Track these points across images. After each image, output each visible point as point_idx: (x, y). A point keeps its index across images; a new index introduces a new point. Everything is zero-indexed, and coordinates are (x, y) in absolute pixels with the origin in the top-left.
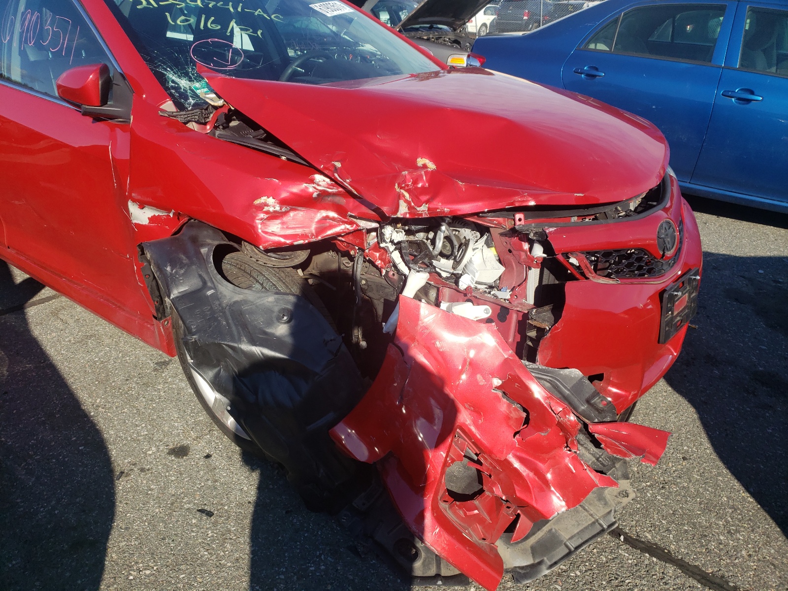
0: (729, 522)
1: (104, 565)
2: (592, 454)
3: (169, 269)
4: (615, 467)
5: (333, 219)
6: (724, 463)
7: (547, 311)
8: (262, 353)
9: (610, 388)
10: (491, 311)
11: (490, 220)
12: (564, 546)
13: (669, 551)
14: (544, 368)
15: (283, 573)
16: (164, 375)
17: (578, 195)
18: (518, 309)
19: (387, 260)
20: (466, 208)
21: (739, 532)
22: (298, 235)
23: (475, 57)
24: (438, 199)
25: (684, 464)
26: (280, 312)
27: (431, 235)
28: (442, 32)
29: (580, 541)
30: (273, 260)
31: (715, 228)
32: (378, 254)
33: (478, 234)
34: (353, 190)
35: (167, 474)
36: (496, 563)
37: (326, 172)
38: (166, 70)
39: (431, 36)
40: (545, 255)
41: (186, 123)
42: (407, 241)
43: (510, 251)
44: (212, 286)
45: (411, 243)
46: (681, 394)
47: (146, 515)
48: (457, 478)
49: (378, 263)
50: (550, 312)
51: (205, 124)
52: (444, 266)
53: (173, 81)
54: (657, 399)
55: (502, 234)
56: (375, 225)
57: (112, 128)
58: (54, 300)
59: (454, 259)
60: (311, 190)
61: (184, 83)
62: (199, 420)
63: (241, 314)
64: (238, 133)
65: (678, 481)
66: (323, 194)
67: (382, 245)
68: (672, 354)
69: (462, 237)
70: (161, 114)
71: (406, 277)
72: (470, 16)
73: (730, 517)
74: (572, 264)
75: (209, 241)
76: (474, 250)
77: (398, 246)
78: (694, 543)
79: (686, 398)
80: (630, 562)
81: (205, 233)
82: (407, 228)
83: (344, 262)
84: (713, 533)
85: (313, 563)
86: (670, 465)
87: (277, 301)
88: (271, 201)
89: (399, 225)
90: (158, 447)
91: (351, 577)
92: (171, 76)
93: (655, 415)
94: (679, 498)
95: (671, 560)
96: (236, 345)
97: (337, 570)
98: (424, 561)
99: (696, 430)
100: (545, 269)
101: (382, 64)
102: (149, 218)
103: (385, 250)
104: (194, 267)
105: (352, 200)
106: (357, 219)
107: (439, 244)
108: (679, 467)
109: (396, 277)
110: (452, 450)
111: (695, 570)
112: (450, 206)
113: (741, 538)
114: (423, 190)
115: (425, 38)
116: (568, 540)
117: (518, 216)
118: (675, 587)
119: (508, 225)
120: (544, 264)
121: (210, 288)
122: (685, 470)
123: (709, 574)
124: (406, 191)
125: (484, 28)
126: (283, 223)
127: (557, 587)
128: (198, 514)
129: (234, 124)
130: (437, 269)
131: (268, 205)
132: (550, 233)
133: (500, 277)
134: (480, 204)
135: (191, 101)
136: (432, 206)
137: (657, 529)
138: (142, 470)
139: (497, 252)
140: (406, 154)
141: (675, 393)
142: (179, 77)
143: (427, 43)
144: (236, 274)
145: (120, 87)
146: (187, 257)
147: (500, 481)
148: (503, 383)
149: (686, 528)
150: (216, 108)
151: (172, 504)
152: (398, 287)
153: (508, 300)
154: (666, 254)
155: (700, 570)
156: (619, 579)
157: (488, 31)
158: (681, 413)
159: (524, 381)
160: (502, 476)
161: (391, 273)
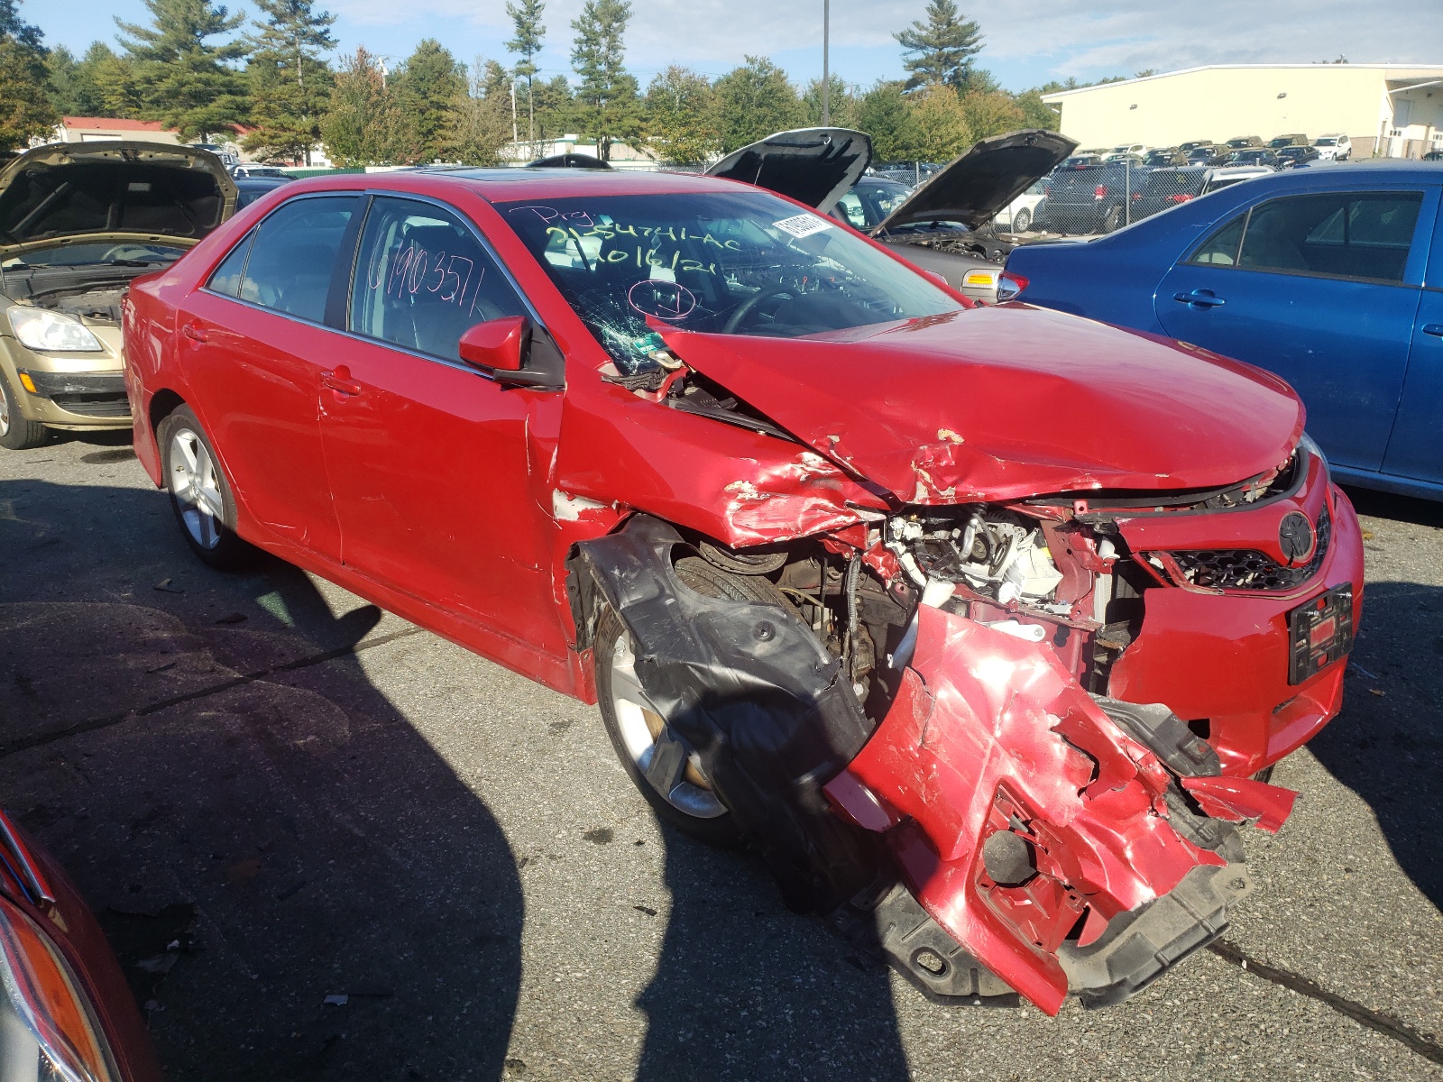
0: (1411, 951)
1: (520, 964)
2: (1189, 823)
3: (616, 572)
4: (1222, 843)
5: (825, 508)
6: (1411, 879)
7: (1122, 629)
8: (739, 680)
9: (1220, 749)
10: (1044, 633)
11: (1040, 509)
12: (1154, 959)
13: (1315, 983)
14: (1118, 702)
15: (759, 984)
16: (564, 740)
17: (1161, 476)
18: (1082, 627)
19: (894, 567)
20: (1005, 492)
21: (1425, 964)
22: (779, 529)
23: (1011, 278)
24: (969, 480)
25: (1346, 877)
26: (757, 626)
27: (956, 533)
28: (952, 233)
29: (1177, 953)
30: (740, 564)
31: (1430, 546)
32: (881, 559)
33: (1024, 531)
34: (855, 470)
35: (587, 863)
36: (1057, 979)
37: (819, 449)
38: (601, 322)
39: (935, 240)
40: (1118, 556)
41: (633, 391)
42: (923, 541)
43: (1069, 552)
44: (672, 594)
45: (928, 543)
46: (1349, 787)
47: (566, 911)
48: (999, 862)
49: (881, 571)
50: (1126, 630)
51: (655, 391)
52: (976, 573)
53: (611, 338)
54: (1309, 791)
55: (1057, 529)
56: (879, 517)
57: (527, 398)
58: (392, 642)
59: (990, 564)
60: (799, 472)
61: (623, 339)
62: (622, 799)
63: (710, 628)
64: (698, 403)
65: (1336, 898)
66: (813, 477)
67: (889, 545)
68: (1323, 714)
69: (1001, 535)
70: (603, 379)
71: (921, 590)
72: (999, 206)
73: (1413, 945)
74: (1154, 567)
75: (661, 540)
76: (1019, 550)
77: (910, 544)
78: (1353, 975)
79: (1356, 792)
80: (1256, 993)
81: (657, 529)
82: (923, 521)
83: (830, 573)
84: (1385, 964)
85: (799, 975)
86: (1325, 877)
87: (753, 612)
88: (747, 486)
89: (914, 517)
90: (569, 830)
91: (853, 993)
92: (608, 330)
93: (1304, 812)
94: (1335, 920)
95: (1318, 995)
96: (705, 666)
97: (833, 984)
98: (955, 976)
99: (1371, 835)
100: (1119, 576)
101: (855, 291)
102: (579, 513)
103: (892, 552)
104: (648, 570)
105: (851, 484)
106: (856, 508)
107: (969, 544)
108: (1339, 880)
109: (906, 591)
110: (992, 815)
111: (1355, 1008)
112: (985, 490)
113: (1427, 971)
114: (948, 470)
115: (925, 243)
116: (1159, 951)
117: (1079, 504)
118: (1321, 1025)
119: (1064, 515)
120: (1117, 569)
121: (670, 597)
122: (1347, 885)
123: (1373, 1012)
124: (926, 470)
125: (1024, 217)
126: (760, 515)
127: (1146, 1016)
128: (636, 910)
129: (690, 391)
130: (967, 577)
131: (742, 492)
132: (1123, 524)
133: (1056, 588)
134: (1025, 487)
135: (635, 362)
136: (960, 489)
137: (1299, 956)
138: (552, 857)
139: (1051, 553)
140: (923, 425)
141: (1340, 784)
142: (618, 331)
143: (928, 253)
144: (695, 582)
145: (542, 343)
146: (638, 558)
147: (1059, 857)
148: (1063, 722)
149: (1344, 957)
150: (669, 371)
151: (599, 899)
152: (909, 606)
153: (1067, 616)
154: (1295, 560)
155: (1360, 1007)
156: (1239, 1013)
157: (1031, 222)
158: (1348, 811)
159: (1092, 719)
160: (1063, 850)
161: (899, 586)
